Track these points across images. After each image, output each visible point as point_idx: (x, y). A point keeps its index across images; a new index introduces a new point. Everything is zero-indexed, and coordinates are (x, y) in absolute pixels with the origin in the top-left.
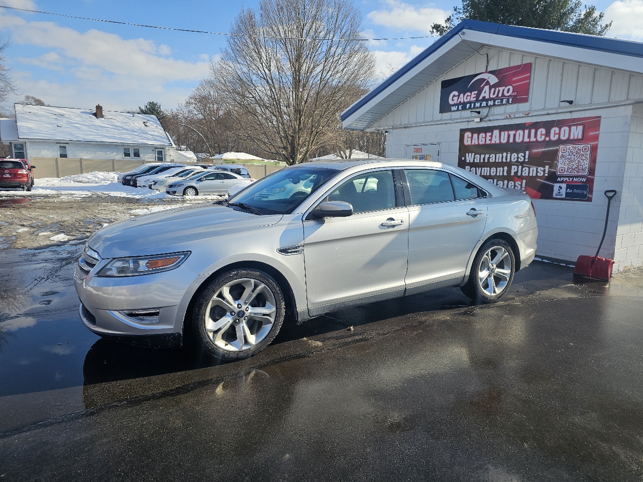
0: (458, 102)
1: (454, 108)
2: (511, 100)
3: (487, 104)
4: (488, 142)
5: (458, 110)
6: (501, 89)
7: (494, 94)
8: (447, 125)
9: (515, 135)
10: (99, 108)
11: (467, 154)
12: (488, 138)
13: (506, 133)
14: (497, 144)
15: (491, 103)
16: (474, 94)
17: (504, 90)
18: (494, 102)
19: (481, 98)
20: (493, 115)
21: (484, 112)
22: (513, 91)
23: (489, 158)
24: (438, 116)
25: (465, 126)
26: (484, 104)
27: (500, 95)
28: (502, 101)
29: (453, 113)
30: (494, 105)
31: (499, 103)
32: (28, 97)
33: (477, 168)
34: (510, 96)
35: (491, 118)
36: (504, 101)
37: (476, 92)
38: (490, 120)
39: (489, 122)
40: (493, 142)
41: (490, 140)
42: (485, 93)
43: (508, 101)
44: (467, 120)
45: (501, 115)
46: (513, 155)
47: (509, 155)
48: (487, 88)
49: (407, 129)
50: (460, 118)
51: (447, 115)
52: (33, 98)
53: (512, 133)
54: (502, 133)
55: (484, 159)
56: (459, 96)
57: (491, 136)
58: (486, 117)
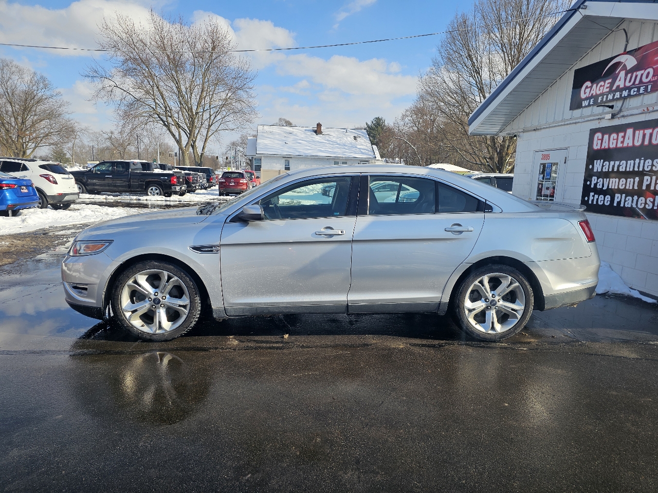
0: (590, 95)
1: (585, 103)
2: (650, 87)
3: (621, 95)
4: (620, 145)
5: (589, 105)
6: (639, 73)
7: (630, 81)
8: (578, 125)
9: (651, 135)
10: (319, 125)
11: (595, 161)
12: (620, 139)
13: (642, 132)
14: (630, 147)
15: (625, 93)
16: (608, 84)
17: (642, 75)
18: (630, 91)
19: (614, 88)
20: (628, 109)
21: (617, 105)
22: (654, 76)
23: (619, 166)
24: (568, 114)
25: (596, 125)
26: (618, 95)
27: (637, 82)
28: (638, 90)
29: (584, 109)
30: (629, 96)
31: (635, 93)
32: (280, 119)
33: (605, 179)
34: (650, 82)
35: (625, 113)
36: (642, 89)
37: (610, 81)
38: (623, 116)
39: (623, 118)
40: (625, 145)
41: (622, 142)
42: (620, 80)
43: (646, 90)
44: (598, 117)
45: (637, 108)
46: (647, 161)
47: (642, 162)
48: (623, 74)
49: (537, 133)
50: (590, 116)
51: (577, 113)
52: (284, 120)
53: (648, 132)
54: (637, 132)
55: (613, 166)
56: (591, 87)
57: (624, 137)
58: (618, 113)
